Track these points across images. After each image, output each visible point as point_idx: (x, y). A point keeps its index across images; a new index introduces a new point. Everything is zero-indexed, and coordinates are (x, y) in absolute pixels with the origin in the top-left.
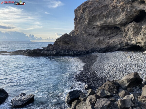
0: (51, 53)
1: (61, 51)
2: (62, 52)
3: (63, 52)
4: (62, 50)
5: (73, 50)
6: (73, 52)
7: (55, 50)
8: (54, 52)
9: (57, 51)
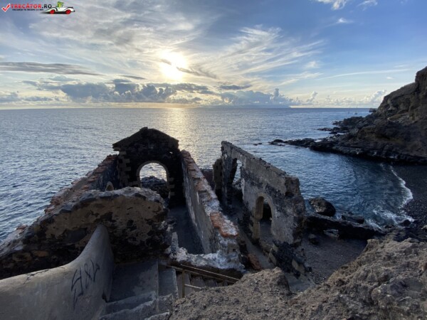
0: (351, 151)
1: (371, 151)
2: (373, 153)
3: (375, 153)
4: (374, 149)
5: (400, 152)
6: (399, 157)
7: (359, 147)
8: (358, 151)
9: (362, 150)
